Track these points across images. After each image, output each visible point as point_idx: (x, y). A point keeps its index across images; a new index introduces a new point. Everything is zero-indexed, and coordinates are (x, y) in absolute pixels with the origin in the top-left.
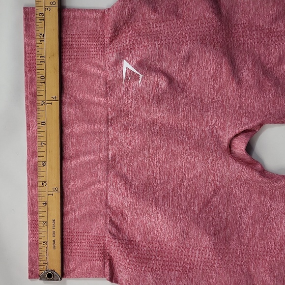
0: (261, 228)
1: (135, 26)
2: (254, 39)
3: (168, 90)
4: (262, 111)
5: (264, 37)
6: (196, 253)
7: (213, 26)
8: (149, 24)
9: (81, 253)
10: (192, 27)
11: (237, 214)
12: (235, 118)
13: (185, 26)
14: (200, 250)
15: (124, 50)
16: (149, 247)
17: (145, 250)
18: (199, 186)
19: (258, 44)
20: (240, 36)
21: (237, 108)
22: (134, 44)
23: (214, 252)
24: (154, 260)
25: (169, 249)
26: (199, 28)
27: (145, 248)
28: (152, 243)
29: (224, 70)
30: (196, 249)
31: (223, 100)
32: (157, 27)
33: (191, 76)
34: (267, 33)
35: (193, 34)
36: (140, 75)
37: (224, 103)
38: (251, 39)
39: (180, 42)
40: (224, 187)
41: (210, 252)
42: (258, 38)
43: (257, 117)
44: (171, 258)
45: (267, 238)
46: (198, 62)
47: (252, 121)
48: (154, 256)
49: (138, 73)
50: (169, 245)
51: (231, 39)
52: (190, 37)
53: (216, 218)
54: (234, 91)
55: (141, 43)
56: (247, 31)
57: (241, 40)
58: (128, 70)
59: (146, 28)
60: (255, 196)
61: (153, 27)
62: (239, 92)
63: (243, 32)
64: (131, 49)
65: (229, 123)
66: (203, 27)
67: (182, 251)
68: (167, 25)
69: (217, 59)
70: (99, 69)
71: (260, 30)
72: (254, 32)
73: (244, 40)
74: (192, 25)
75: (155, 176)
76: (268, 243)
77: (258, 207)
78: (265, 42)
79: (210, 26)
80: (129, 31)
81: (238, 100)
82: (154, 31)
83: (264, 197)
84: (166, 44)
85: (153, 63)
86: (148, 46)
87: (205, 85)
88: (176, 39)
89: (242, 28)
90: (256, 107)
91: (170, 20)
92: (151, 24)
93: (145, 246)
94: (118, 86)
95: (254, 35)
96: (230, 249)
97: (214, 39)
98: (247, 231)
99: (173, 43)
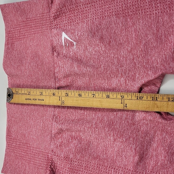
0: (163, 160)
1: (71, 8)
2: (158, 10)
3: (94, 52)
4: (164, 66)
5: (167, 8)
6: (112, 171)
7: (125, 4)
8: (80, 6)
9: (33, 162)
10: (110, 6)
11: (144, 146)
12: (142, 72)
13: (105, 6)
14: (115, 169)
15: (64, 26)
16: (78, 162)
17: (76, 164)
18: (115, 122)
19: (162, 14)
20: (147, 9)
21: (144, 64)
22: (71, 22)
23: (124, 172)
24: (82, 171)
25: (93, 166)
26: (115, 6)
27: (76, 163)
28: (81, 160)
29: (134, 36)
30: (112, 168)
31: (134, 58)
32: (86, 7)
33: (110, 42)
34: (169, 4)
35: (110, 11)
36: (74, 42)
37: (135, 61)
38: (156, 10)
39: (101, 17)
40: (134, 124)
41: (122, 171)
42: (161, 9)
43: (160, 70)
44: (94, 172)
45: (167, 168)
46: (115, 31)
47: (155, 73)
48: (82, 169)
49: (72, 41)
50: (93, 163)
51: (140, 11)
52: (108, 13)
53: (127, 147)
54: (142, 51)
55: (75, 21)
56: (152, 4)
57: (148, 12)
58: (65, 39)
59: (79, 9)
60: (158, 133)
61: (83, 8)
62: (145, 52)
63: (149, 5)
64: (69, 25)
65: (138, 75)
66: (117, 5)
67: (102, 168)
68: (92, 6)
69: (129, 28)
70: (48, 39)
71: (163, 2)
72: (158, 5)
73: (150, 11)
74: (110, 4)
75: (86, 114)
76: (168, 171)
77: (160, 142)
78: (167, 11)
79: (122, 4)
80: (67, 12)
81: (145, 58)
82: (84, 11)
83: (165, 134)
84: (91, 20)
85: (82, 34)
86: (80, 23)
87: (121, 48)
88: (98, 15)
89: (149, 2)
90: (159, 63)
91: (94, 2)
92: (81, 5)
93: (76, 162)
94: (61, 50)
95: (158, 7)
96: (137, 172)
97: (126, 13)
98: (152, 160)
99: (96, 19)
